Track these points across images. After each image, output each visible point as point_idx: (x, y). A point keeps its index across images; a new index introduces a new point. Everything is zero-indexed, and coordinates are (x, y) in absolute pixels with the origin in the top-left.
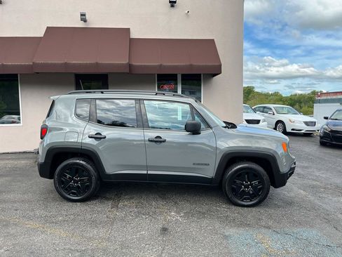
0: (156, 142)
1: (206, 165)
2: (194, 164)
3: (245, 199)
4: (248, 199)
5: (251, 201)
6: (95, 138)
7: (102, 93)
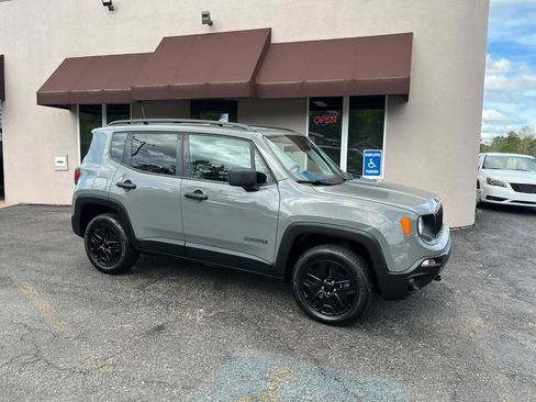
0: (195, 198)
1: (262, 242)
2: (246, 239)
3: (325, 309)
4: (330, 311)
5: (334, 315)
6: (124, 187)
7: (146, 123)
